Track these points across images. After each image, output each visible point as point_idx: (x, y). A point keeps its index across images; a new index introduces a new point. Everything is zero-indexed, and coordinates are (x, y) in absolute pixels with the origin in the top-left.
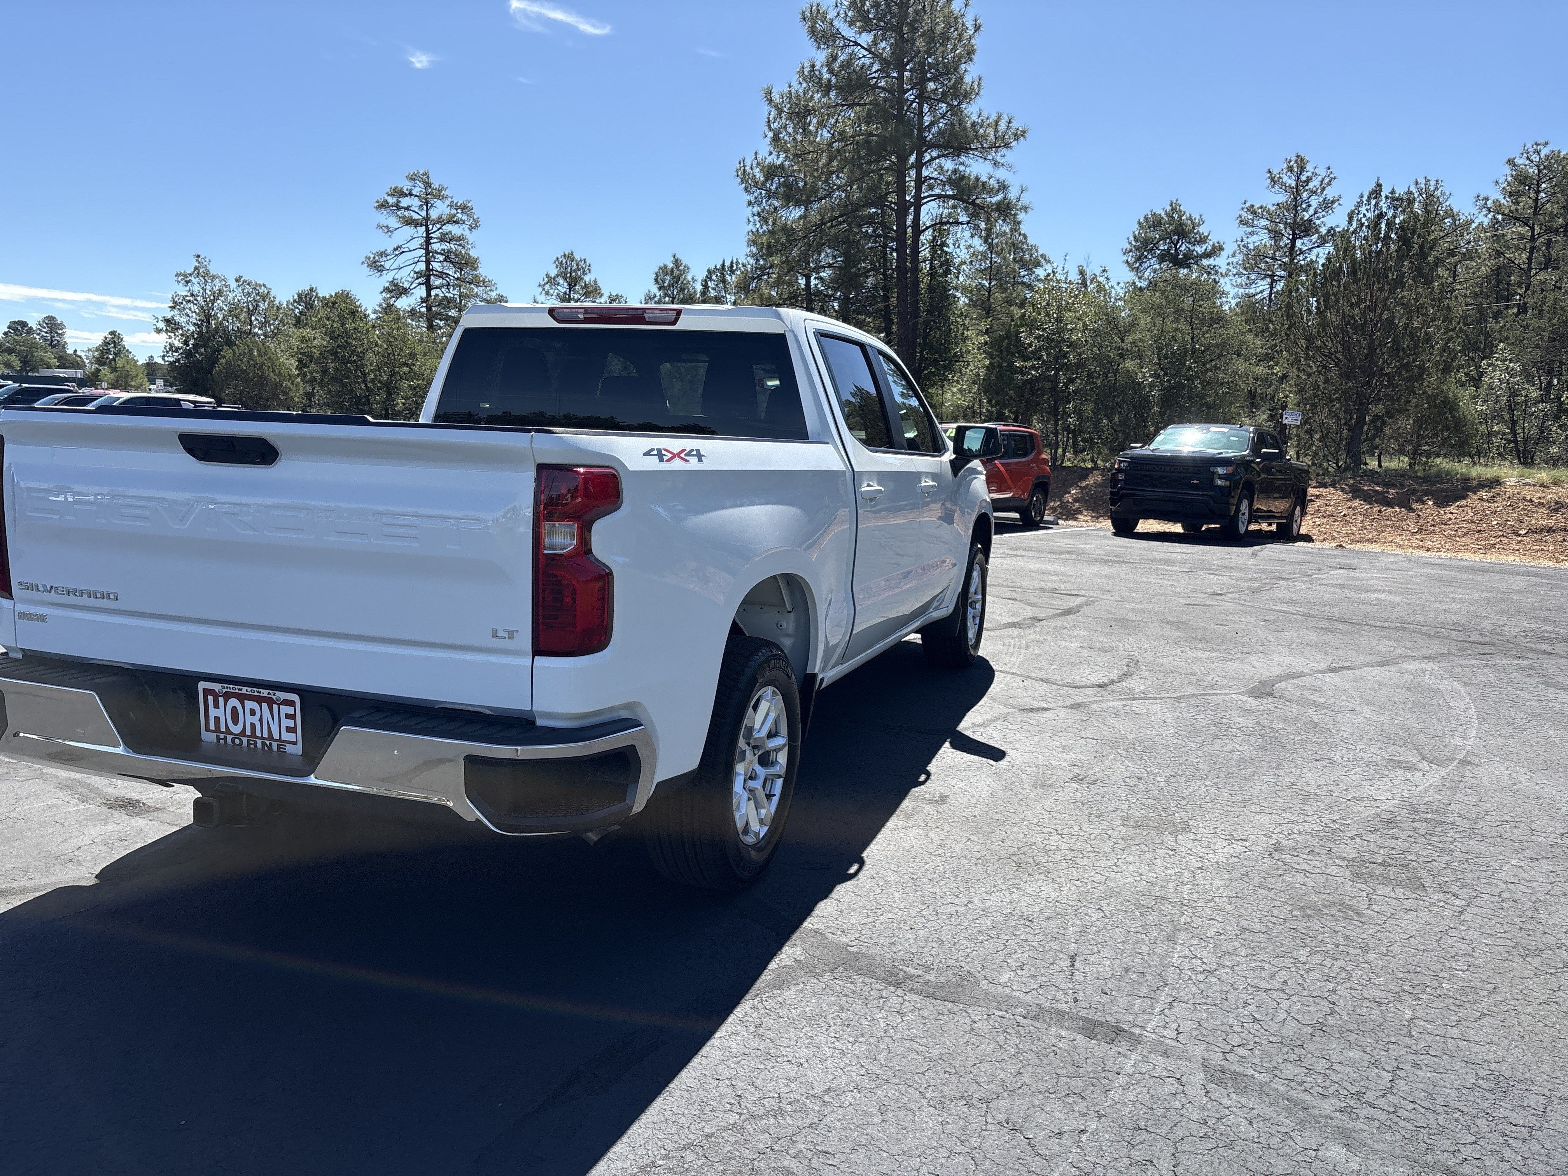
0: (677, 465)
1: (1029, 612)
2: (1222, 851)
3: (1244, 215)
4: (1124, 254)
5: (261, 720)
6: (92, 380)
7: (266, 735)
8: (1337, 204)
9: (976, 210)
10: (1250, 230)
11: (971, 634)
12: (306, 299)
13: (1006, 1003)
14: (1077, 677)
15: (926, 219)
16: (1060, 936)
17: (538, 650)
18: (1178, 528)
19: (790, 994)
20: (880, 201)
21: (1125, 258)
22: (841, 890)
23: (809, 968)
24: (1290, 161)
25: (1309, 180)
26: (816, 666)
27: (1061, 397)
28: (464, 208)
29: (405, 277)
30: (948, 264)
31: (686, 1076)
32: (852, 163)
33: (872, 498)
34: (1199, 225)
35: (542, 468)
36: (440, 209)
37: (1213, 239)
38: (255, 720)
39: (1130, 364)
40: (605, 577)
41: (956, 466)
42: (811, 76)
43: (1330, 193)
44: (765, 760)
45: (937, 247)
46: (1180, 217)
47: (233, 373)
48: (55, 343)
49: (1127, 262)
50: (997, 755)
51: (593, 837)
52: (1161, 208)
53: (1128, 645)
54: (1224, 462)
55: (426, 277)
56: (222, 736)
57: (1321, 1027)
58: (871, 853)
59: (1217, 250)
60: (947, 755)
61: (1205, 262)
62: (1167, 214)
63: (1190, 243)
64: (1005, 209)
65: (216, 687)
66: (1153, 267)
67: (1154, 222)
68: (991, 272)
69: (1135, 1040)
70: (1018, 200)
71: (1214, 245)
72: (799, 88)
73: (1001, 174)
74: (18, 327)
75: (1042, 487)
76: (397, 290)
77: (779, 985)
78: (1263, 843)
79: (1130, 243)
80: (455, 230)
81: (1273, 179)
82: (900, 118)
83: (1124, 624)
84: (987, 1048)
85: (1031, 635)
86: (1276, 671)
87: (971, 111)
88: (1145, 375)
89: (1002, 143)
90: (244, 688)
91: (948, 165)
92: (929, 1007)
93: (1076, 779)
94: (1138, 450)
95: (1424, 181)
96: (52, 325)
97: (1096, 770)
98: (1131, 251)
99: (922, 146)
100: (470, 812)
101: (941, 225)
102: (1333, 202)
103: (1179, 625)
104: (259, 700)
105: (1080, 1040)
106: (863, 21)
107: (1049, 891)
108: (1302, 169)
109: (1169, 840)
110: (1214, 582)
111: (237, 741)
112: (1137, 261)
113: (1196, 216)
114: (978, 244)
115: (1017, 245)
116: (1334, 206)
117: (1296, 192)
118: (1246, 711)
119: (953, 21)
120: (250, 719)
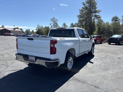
0: (62, 40)
1: (99, 51)
2: (111, 72)
6: (31, 33)
9: (97, 18)
11: (92, 53)
12: (46, 27)
13: (88, 84)
14: (102, 57)
15: (92, 18)
16: (95, 79)
17: (51, 54)
18: (115, 44)
19: (71, 82)
20: (89, 17)
22: (77, 74)
23: (72, 80)
26: (76, 55)
27: (104, 33)
28: (57, 20)
29: (52, 25)
30: (94, 22)
31: (61, 87)
32: (86, 15)
33: (81, 42)
35: (51, 40)
36: (55, 20)
39: (111, 30)
40: (56, 48)
41: (91, 39)
42: (83, 8)
44: (71, 63)
45: (94, 21)
47: (41, 33)
48: (29, 31)
50: (93, 63)
51: (55, 68)
52: (115, 16)
53: (107, 54)
54: (119, 38)
55: (54, 25)
57: (117, 89)
58: (80, 71)
59: (120, 19)
60: (89, 63)
61: (119, 21)
63: (117, 19)
64: (99, 17)
66: (114, 21)
67: (114, 17)
68: (98, 23)
69: (99, 88)
70: (101, 16)
72: (82, 9)
73: (99, 14)
74: (27, 30)
75: (102, 40)
76: (52, 26)
77: (70, 81)
78: (116, 72)
79: (112, 19)
80: (56, 21)
82: (90, 11)
83: (107, 52)
84: (86, 88)
85: (98, 53)
86: (121, 57)
87: (97, 9)
88: (112, 31)
89: (99, 12)
90: (31, 56)
91: (95, 14)
92: (82, 84)
93: (99, 65)
94: (111, 37)
96: (29, 30)
97: (101, 65)
99: (92, 13)
100: (45, 66)
101: (94, 19)
103: (112, 52)
105: (94, 88)
106: (87, 3)
107: (94, 75)
109: (107, 71)
110: (117, 48)
111: (31, 60)
112: (112, 21)
113: (118, 17)
114: (97, 20)
115: (101, 20)
118: (117, 60)
119: (95, 2)
120: (32, 58)
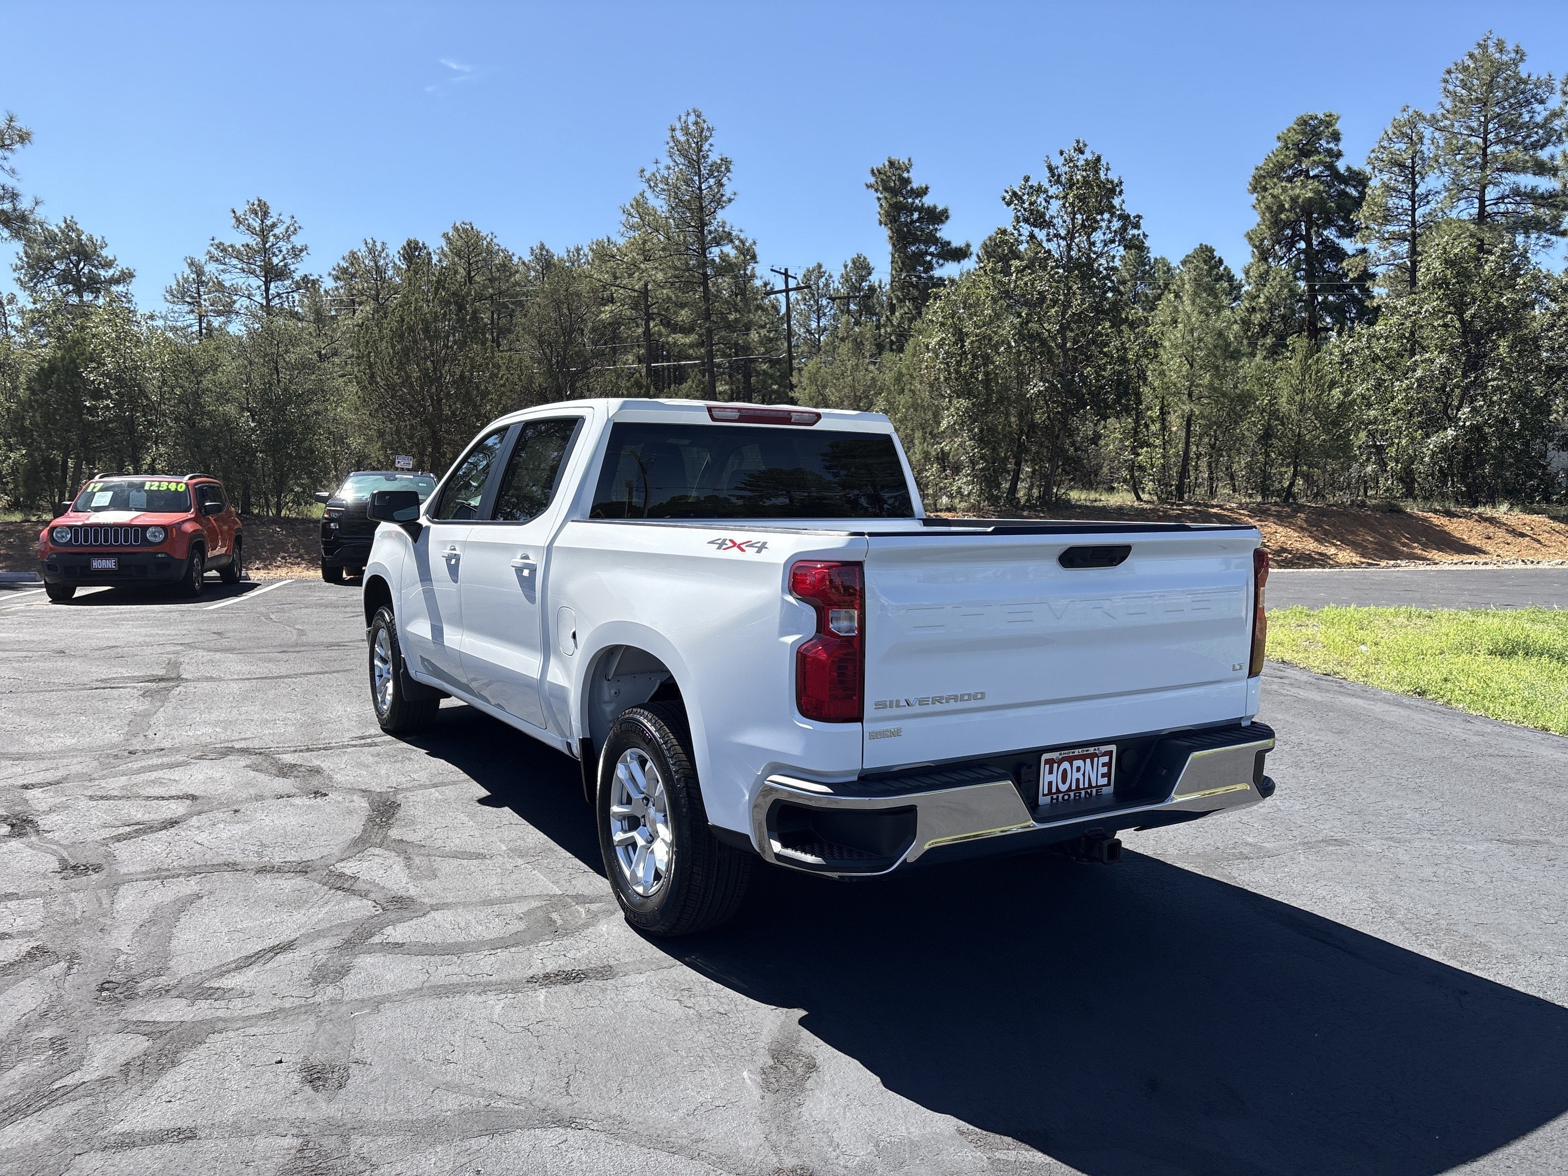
3: (212, 249)
4: (15, 270)
5: (1084, 774)
7: (1086, 786)
8: (305, 252)
10: (222, 267)
17: (1251, 674)
21: (16, 275)
24: (253, 205)
25: (274, 225)
34: (101, 248)
37: (122, 264)
38: (1079, 775)
43: (298, 241)
46: (79, 236)
49: (19, 279)
52: (54, 225)
56: (1055, 796)
59: (127, 276)
61: (114, 288)
62: (62, 232)
63: (93, 266)
65: (1054, 755)
70: (32, 212)
71: (122, 271)
79: (21, 259)
81: (237, 219)
90: (1077, 751)
95: (371, 242)
98: (22, 268)
102: (301, 251)
104: (1083, 758)
108: (266, 214)
111: (1066, 797)
112: (31, 280)
113: (97, 237)
116: (302, 255)
117: (264, 234)
120: (1077, 775)
